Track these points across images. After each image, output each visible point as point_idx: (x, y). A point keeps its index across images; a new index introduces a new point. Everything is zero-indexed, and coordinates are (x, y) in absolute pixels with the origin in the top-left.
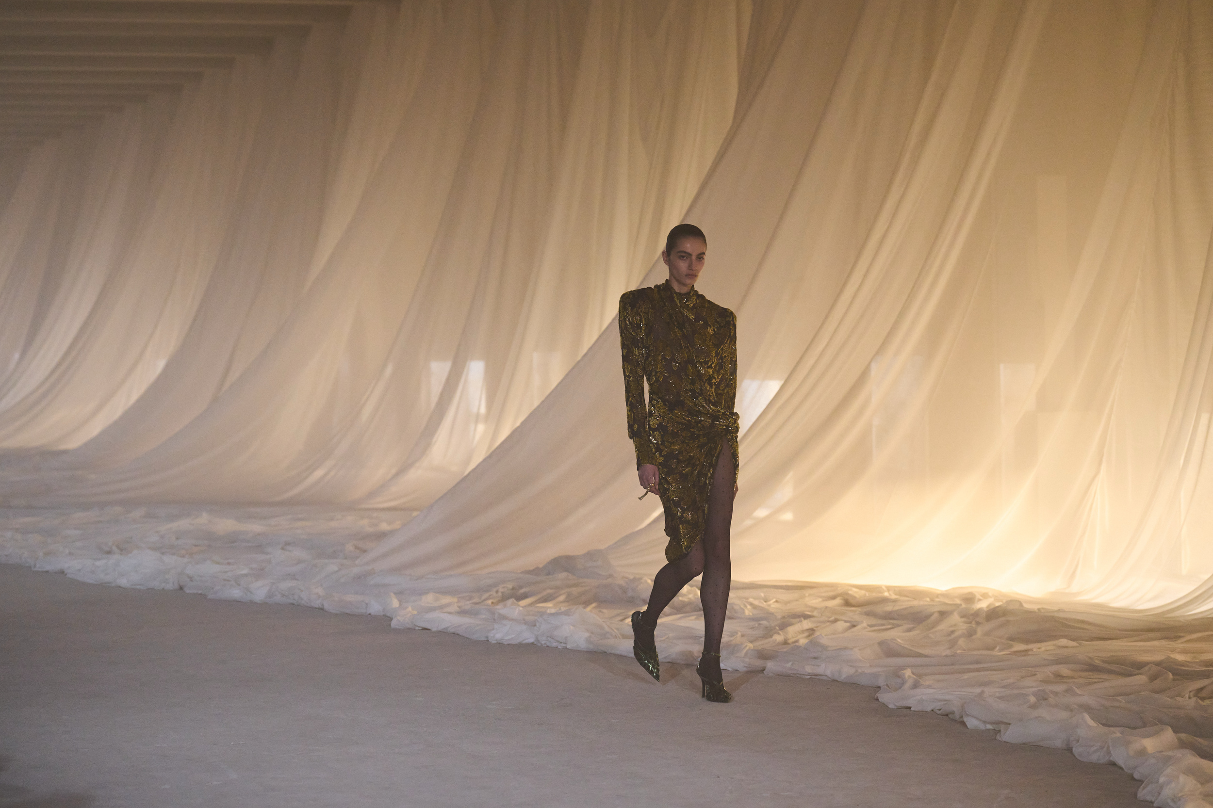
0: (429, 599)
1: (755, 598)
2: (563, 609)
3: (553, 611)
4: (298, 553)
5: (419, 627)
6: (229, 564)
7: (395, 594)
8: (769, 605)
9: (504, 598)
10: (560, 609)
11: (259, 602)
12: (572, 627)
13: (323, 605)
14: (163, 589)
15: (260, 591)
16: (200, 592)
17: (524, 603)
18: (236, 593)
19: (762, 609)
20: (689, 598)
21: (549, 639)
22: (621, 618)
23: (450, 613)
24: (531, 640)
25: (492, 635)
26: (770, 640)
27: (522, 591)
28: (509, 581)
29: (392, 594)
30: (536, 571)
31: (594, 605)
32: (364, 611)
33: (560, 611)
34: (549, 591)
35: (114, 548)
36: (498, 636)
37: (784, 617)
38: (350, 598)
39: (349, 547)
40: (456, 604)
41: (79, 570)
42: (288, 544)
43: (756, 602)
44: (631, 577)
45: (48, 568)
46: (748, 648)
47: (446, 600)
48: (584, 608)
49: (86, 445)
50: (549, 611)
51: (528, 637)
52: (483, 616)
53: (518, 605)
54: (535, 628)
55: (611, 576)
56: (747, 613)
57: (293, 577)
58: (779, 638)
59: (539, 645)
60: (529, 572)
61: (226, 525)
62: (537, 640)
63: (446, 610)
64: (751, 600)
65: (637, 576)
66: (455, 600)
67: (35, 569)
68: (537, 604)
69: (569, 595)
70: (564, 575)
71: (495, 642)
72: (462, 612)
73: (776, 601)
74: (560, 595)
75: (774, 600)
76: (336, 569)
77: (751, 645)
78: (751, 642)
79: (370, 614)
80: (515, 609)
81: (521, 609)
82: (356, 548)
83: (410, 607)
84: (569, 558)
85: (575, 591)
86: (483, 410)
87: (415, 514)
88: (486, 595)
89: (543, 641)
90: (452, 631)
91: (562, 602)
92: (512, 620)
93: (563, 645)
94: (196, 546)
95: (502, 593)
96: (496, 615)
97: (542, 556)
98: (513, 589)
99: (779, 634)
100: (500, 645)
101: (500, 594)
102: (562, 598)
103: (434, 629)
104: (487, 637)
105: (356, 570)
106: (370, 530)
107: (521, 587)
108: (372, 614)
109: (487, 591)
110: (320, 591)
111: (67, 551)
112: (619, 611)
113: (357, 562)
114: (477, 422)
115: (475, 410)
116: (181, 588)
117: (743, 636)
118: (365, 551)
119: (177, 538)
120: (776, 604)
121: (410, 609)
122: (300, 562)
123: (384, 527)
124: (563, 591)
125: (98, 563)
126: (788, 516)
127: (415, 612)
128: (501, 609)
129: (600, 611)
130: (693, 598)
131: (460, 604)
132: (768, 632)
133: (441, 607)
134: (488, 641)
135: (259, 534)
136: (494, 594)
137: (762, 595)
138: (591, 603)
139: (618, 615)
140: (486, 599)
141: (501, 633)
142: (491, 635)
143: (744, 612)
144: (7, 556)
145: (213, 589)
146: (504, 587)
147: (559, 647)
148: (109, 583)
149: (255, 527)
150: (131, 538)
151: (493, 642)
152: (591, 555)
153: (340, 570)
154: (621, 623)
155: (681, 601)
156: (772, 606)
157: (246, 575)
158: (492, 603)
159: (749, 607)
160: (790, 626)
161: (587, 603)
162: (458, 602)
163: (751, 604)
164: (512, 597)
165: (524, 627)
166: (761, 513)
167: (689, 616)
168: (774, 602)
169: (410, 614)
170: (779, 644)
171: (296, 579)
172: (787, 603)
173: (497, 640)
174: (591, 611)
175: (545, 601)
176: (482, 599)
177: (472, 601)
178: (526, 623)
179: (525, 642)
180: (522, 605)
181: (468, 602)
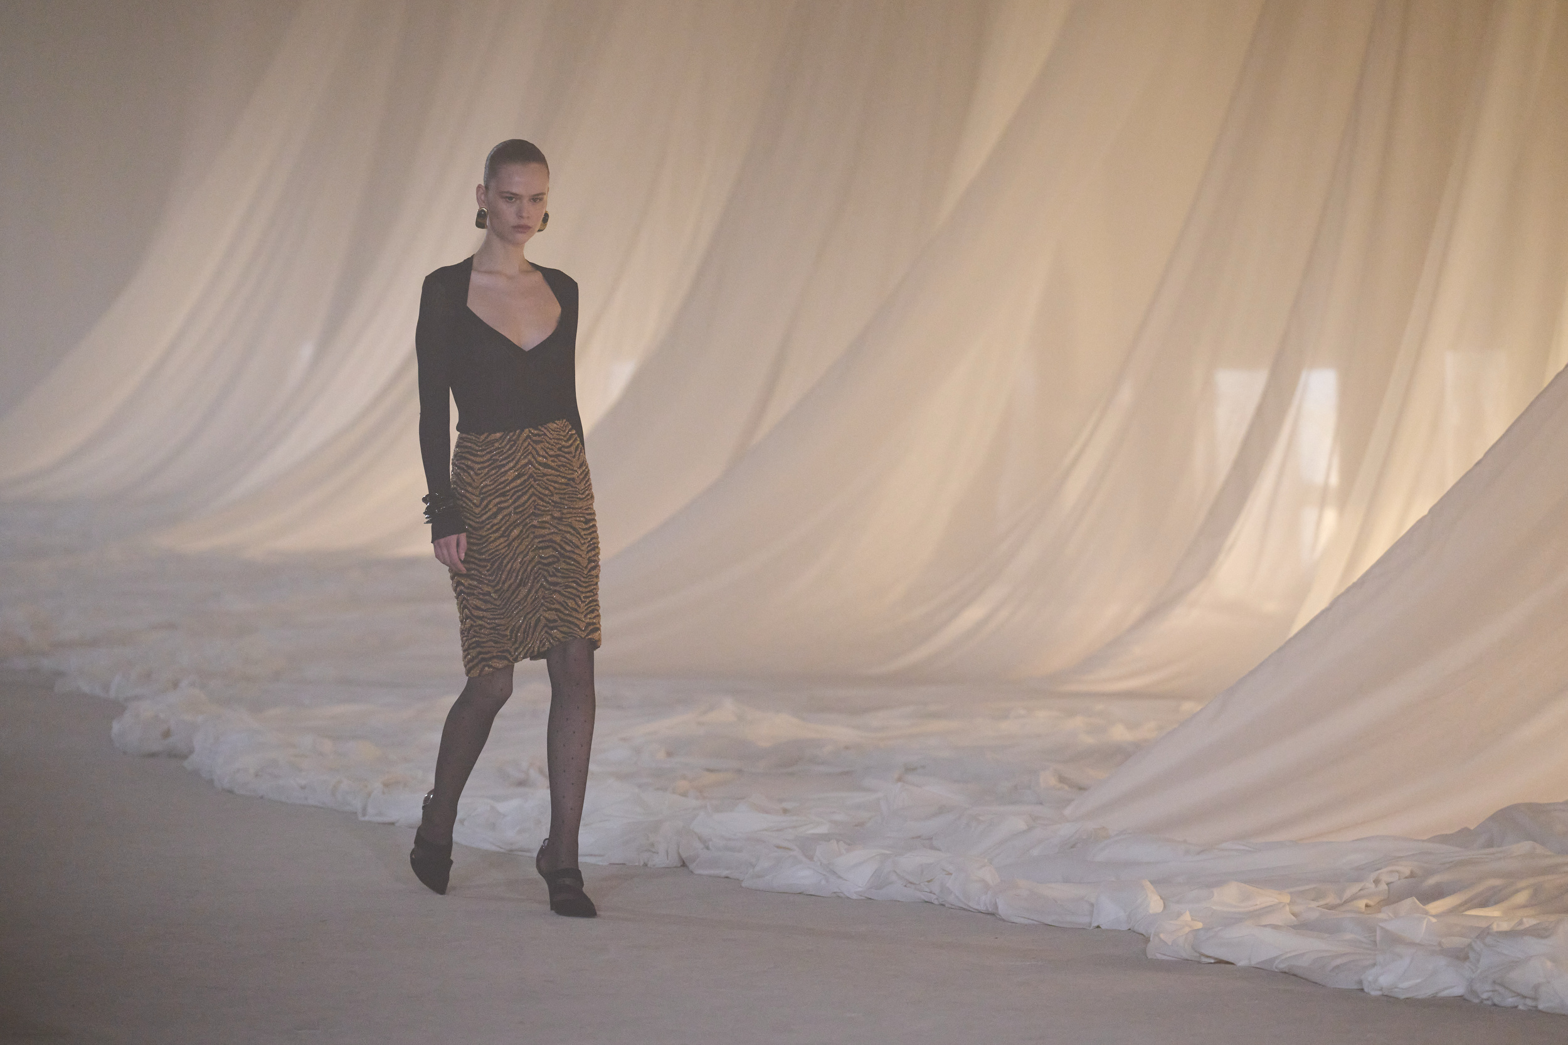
0: (1228, 897)
2: (1529, 922)
3: (1505, 926)
4: (936, 790)
5: (1208, 957)
6: (785, 812)
7: (1152, 882)
9: (1392, 898)
10: (1521, 923)
11: (854, 897)
12: (1549, 964)
13: (996, 906)
14: (646, 865)
15: (856, 873)
16: (725, 873)
17: (1438, 906)
18: (803, 877)
21: (1497, 988)
23: (1275, 927)
24: (1459, 990)
25: (1370, 978)
27: (1432, 881)
28: (1403, 858)
29: (1147, 884)
30: (1463, 837)
32: (1085, 920)
33: (1521, 928)
34: (1494, 882)
36: (1385, 981)
38: (1058, 891)
39: (1047, 779)
40: (1287, 908)
42: (910, 769)
47: (1266, 898)
50: (1495, 928)
51: (1452, 985)
52: (1348, 936)
53: (1427, 913)
54: (1467, 964)
57: (928, 842)
59: (1477, 1001)
60: (1444, 839)
62: (1473, 992)
63: (1266, 920)
66: (1286, 899)
67: (367, 818)
68: (1468, 910)
69: (1537, 890)
70: (1526, 846)
71: (1379, 993)
72: (1302, 926)
74: (1517, 891)
76: (1021, 824)
79: (1098, 927)
80: (1420, 922)
81: (1434, 920)
82: (1062, 779)
83: (1188, 913)
84: (1536, 810)
85: (1551, 882)
86: (1334, 480)
87: (1188, 707)
88: (1354, 889)
89: (1485, 991)
90: (1282, 966)
91: (1520, 908)
92: (1412, 944)
93: (1529, 1002)
94: (709, 770)
95: (1388, 884)
96: (1378, 932)
97: (1472, 806)
98: (1412, 875)
100: (1389, 1000)
101: (1383, 887)
102: (1522, 898)
103: (1242, 963)
104: (1360, 982)
105: (1066, 830)
106: (1089, 740)
107: (1429, 873)
108: (1103, 927)
109: (1357, 880)
110: (988, 875)
113: (1067, 812)
114: (1322, 505)
115: (1316, 480)
116: (684, 864)
118: (1082, 789)
121: (1187, 917)
122: (942, 810)
123: (1120, 734)
125: (502, 807)
127: (1200, 925)
128: (1391, 920)
131: (1296, 909)
133: (1256, 915)
134: (1362, 990)
135: (847, 748)
136: (1371, 886)
140: (1354, 898)
141: (1392, 975)
142: (1369, 976)
144: (303, 788)
145: (753, 866)
146: (1392, 872)
147: (1521, 1007)
149: (838, 732)
151: (1373, 993)
153: (1030, 829)
157: (826, 838)
158: (1367, 906)
162: (1292, 903)
164: (1409, 895)
165: (1442, 962)
169: (1187, 930)
171: (932, 848)
173: (1381, 989)
175: (1484, 904)
176: (1348, 894)
177: (1322, 902)
178: (1445, 952)
179: (1445, 993)
180: (1433, 912)
181: (1314, 904)
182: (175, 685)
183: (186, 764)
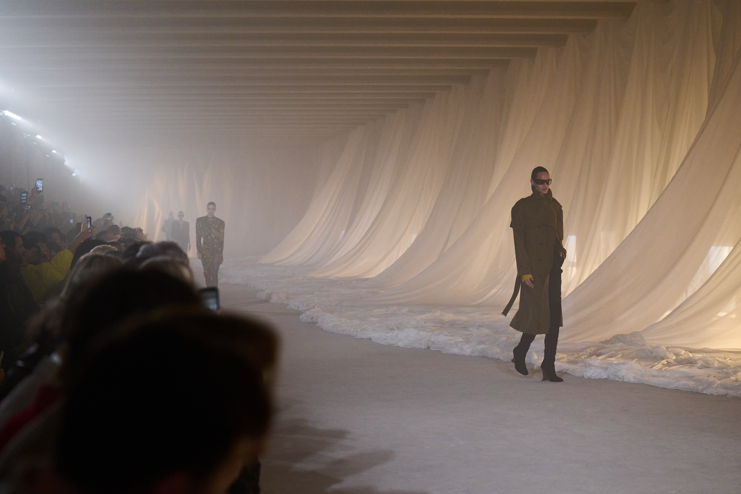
1: (719, 358)
2: (622, 361)
3: (616, 362)
4: (485, 331)
6: (452, 336)
7: (535, 352)
8: (727, 361)
9: (591, 355)
10: (620, 361)
11: (467, 355)
12: (626, 371)
13: (500, 358)
14: (420, 348)
15: (467, 350)
16: (438, 350)
18: (456, 351)
19: (723, 363)
20: (685, 357)
21: (615, 376)
22: (650, 366)
23: (564, 362)
24: (606, 377)
25: (585, 374)
26: (729, 379)
27: (599, 352)
28: (593, 347)
29: (535, 353)
30: (606, 342)
31: (636, 359)
33: (620, 362)
34: (614, 352)
35: (395, 327)
36: (589, 374)
37: (735, 368)
41: (378, 338)
42: (479, 326)
43: (720, 360)
44: (655, 346)
45: (363, 336)
46: (717, 383)
47: (561, 356)
48: (632, 361)
49: (378, 276)
50: (614, 363)
51: (604, 375)
52: (580, 365)
53: (598, 359)
54: (607, 371)
55: (644, 345)
56: (715, 365)
58: (733, 378)
59: (610, 379)
60: (602, 342)
61: (449, 316)
62: (608, 377)
63: (561, 361)
64: (717, 358)
65: (658, 345)
66: (566, 356)
67: (357, 337)
68: (608, 358)
69: (623, 354)
70: (620, 344)
71: (587, 377)
72: (569, 362)
73: (730, 359)
74: (619, 354)
75: (729, 359)
76: (505, 339)
77: (719, 382)
78: (719, 380)
80: (597, 361)
81: (600, 361)
84: (623, 335)
85: (626, 352)
86: (575, 261)
88: (581, 354)
89: (612, 377)
90: (565, 372)
91: (620, 358)
92: (595, 366)
93: (622, 380)
94: (434, 326)
95: (589, 353)
96: (587, 364)
97: (608, 335)
98: (595, 350)
99: (733, 376)
100: (589, 379)
101: (588, 353)
102: (620, 356)
104: (583, 375)
107: (598, 350)
109: (582, 351)
110: (498, 350)
111: (372, 328)
112: (650, 363)
114: (573, 266)
115: (572, 260)
116: (429, 348)
117: (714, 377)
119: (425, 323)
122: (488, 335)
125: (388, 335)
126: (734, 316)
128: (589, 361)
130: (687, 357)
131: (568, 358)
132: (728, 375)
134: (584, 377)
135: (465, 321)
136: (585, 353)
137: (723, 356)
139: (648, 365)
140: (582, 356)
141: (590, 373)
143: (714, 365)
144: (343, 330)
145: (444, 348)
146: (590, 349)
147: (620, 381)
148: (394, 345)
149: (463, 318)
150: (403, 322)
151: (586, 377)
152: (634, 334)
154: (651, 369)
156: (729, 362)
157: (461, 342)
158: (584, 357)
159: (716, 362)
160: (739, 372)
161: (632, 359)
163: (717, 360)
164: (594, 355)
165: (602, 370)
166: (722, 314)
167: (686, 366)
168: (729, 360)
170: (733, 381)
171: (485, 344)
172: (735, 360)
173: (588, 377)
174: (635, 362)
175: (611, 357)
176: (579, 355)
177: (574, 357)
178: (602, 368)
179: (603, 377)
180: (600, 359)
181: (572, 357)
182: (314, 307)
183: (317, 325)
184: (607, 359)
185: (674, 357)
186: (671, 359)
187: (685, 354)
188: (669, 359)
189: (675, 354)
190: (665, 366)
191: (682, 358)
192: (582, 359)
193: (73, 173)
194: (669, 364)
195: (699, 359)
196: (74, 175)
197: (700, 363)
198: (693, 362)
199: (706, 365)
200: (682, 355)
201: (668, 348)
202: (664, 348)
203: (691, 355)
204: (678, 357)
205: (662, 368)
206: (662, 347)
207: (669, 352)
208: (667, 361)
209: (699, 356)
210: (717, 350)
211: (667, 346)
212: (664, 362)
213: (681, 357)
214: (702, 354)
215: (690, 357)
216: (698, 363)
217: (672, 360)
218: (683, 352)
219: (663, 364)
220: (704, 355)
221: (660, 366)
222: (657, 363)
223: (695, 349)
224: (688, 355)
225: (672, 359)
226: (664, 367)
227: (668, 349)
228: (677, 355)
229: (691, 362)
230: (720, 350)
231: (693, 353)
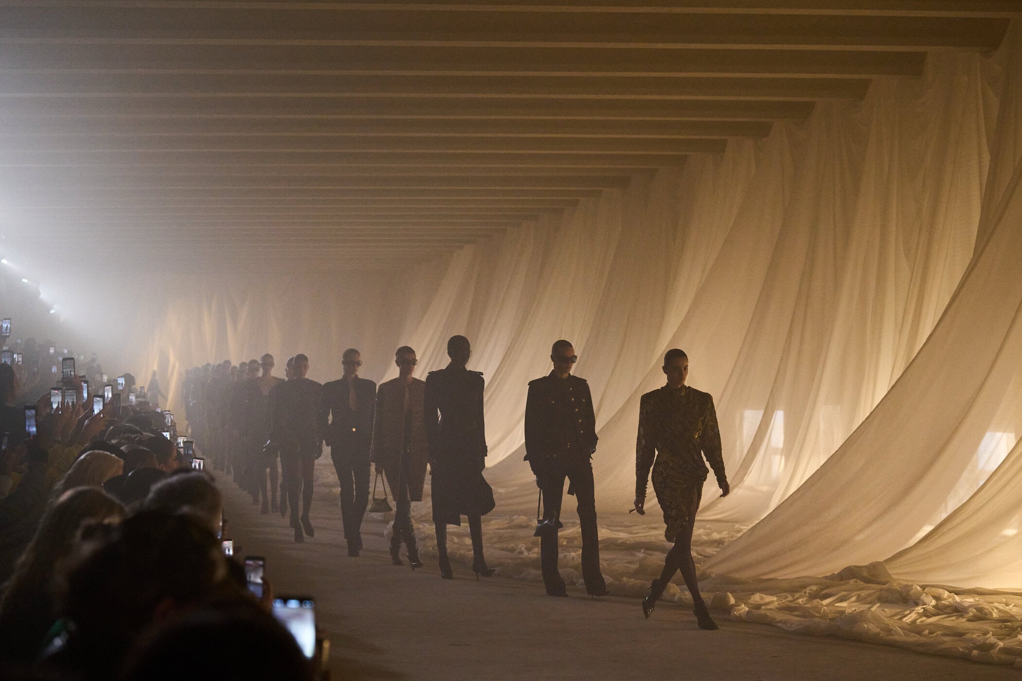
0: (757, 598)
1: (999, 603)
8: (1010, 609)
9: (812, 598)
17: (827, 601)
19: (1005, 612)
20: (949, 602)
22: (899, 617)
23: (773, 609)
28: (814, 584)
29: (729, 594)
30: (833, 577)
31: (878, 605)
34: (844, 593)
40: (776, 603)
43: (1000, 607)
47: (769, 598)
48: (872, 607)
50: (846, 610)
52: (796, 612)
53: (822, 604)
55: (889, 582)
56: (995, 615)
60: (827, 578)
63: (768, 607)
64: (996, 604)
65: (909, 584)
66: (775, 599)
68: (836, 603)
69: (859, 596)
70: (854, 581)
72: (781, 609)
73: (1015, 606)
74: (852, 596)
75: (1013, 604)
80: (821, 607)
81: (825, 607)
83: (743, 604)
84: (858, 568)
85: (863, 593)
88: (797, 595)
91: (853, 602)
92: (819, 616)
95: (809, 593)
96: (806, 611)
97: (836, 566)
98: (817, 590)
101: (807, 594)
102: (853, 599)
107: (822, 590)
109: (799, 592)
112: (898, 610)
120: (1014, 607)
121: (743, 606)
124: (853, 594)
127: (748, 609)
128: (811, 607)
129: (883, 610)
130: (952, 602)
133: (766, 604)
136: (804, 594)
137: (1004, 600)
138: (877, 603)
139: (897, 614)
140: (798, 598)
143: (992, 614)
146: (811, 589)
152: (872, 566)
154: (900, 622)
155: (943, 604)
156: (1013, 610)
158: (802, 601)
159: (995, 610)
161: (873, 604)
162: (777, 600)
163: (997, 608)
164: (817, 597)
167: (951, 617)
168: (1013, 606)
169: (744, 610)
174: (876, 610)
175: (841, 601)
176: (795, 597)
181: (784, 601)
184: (836, 605)
185: (934, 602)
186: (929, 605)
187: (949, 597)
188: (925, 604)
189: (935, 597)
190: (921, 617)
191: (945, 604)
192: (800, 604)
193: (50, 310)
194: (926, 614)
195: (970, 606)
196: (52, 312)
197: (972, 612)
198: (961, 610)
199: (981, 616)
200: (946, 599)
201: (924, 587)
202: (919, 588)
203: (957, 598)
204: (939, 602)
205: (917, 620)
206: (916, 587)
207: (926, 594)
208: (923, 608)
209: (969, 600)
210: (995, 591)
211: (921, 584)
212: (919, 609)
213: (943, 602)
214: (973, 598)
215: (956, 602)
216: (968, 613)
217: (931, 607)
218: (946, 594)
219: (918, 613)
220: (977, 599)
221: (913, 616)
222: (908, 612)
223: (963, 588)
224: (954, 599)
225: (931, 604)
226: (919, 618)
227: (924, 590)
228: (937, 598)
229: (958, 610)
230: (1000, 590)
231: (960, 596)
